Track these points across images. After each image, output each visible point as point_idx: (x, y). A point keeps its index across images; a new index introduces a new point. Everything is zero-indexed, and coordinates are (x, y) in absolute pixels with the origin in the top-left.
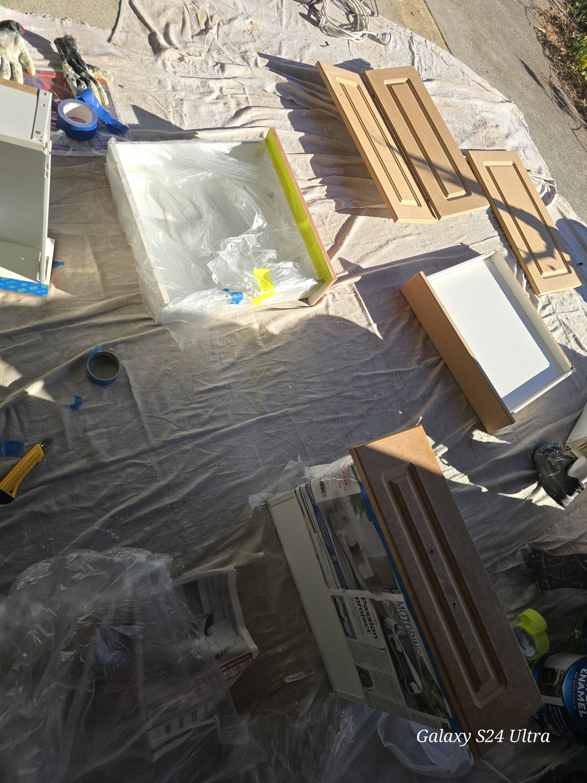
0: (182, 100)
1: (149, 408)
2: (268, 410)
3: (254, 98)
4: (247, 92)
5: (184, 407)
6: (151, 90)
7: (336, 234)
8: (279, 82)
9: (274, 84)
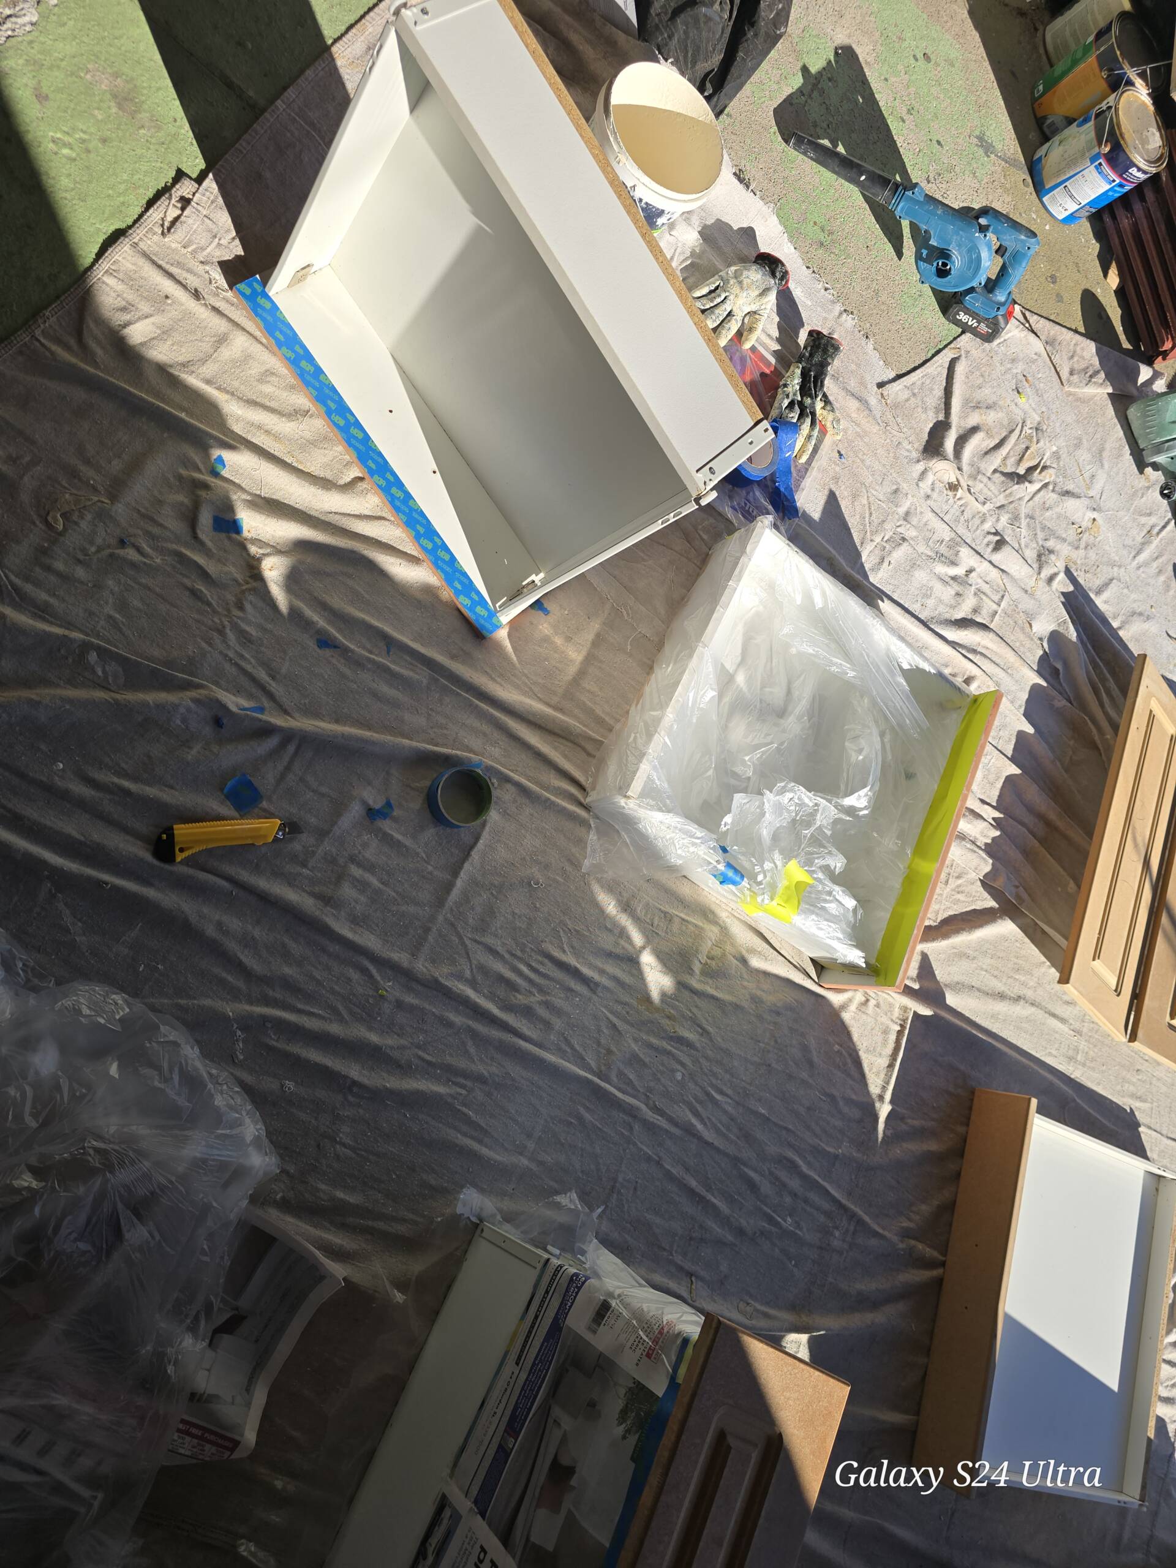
0: (904, 539)
1: (461, 910)
2: (615, 1079)
3: (1005, 621)
4: (1003, 604)
5: (507, 956)
6: (875, 493)
7: (951, 913)
8: (1061, 629)
9: (1052, 627)
